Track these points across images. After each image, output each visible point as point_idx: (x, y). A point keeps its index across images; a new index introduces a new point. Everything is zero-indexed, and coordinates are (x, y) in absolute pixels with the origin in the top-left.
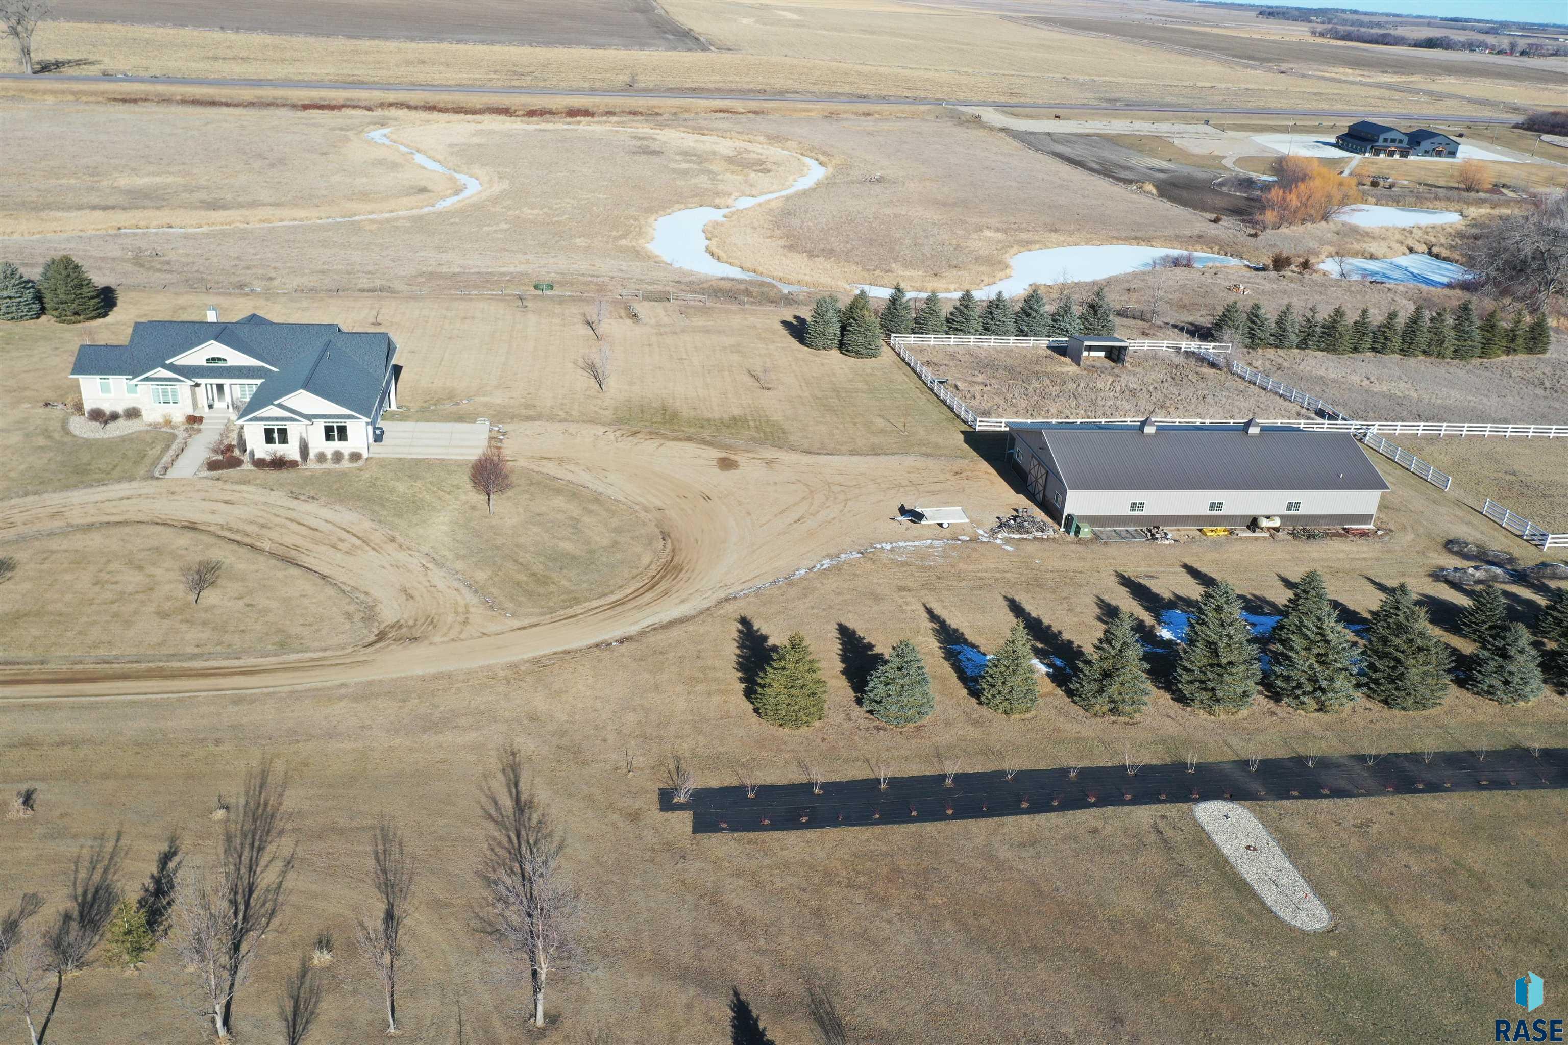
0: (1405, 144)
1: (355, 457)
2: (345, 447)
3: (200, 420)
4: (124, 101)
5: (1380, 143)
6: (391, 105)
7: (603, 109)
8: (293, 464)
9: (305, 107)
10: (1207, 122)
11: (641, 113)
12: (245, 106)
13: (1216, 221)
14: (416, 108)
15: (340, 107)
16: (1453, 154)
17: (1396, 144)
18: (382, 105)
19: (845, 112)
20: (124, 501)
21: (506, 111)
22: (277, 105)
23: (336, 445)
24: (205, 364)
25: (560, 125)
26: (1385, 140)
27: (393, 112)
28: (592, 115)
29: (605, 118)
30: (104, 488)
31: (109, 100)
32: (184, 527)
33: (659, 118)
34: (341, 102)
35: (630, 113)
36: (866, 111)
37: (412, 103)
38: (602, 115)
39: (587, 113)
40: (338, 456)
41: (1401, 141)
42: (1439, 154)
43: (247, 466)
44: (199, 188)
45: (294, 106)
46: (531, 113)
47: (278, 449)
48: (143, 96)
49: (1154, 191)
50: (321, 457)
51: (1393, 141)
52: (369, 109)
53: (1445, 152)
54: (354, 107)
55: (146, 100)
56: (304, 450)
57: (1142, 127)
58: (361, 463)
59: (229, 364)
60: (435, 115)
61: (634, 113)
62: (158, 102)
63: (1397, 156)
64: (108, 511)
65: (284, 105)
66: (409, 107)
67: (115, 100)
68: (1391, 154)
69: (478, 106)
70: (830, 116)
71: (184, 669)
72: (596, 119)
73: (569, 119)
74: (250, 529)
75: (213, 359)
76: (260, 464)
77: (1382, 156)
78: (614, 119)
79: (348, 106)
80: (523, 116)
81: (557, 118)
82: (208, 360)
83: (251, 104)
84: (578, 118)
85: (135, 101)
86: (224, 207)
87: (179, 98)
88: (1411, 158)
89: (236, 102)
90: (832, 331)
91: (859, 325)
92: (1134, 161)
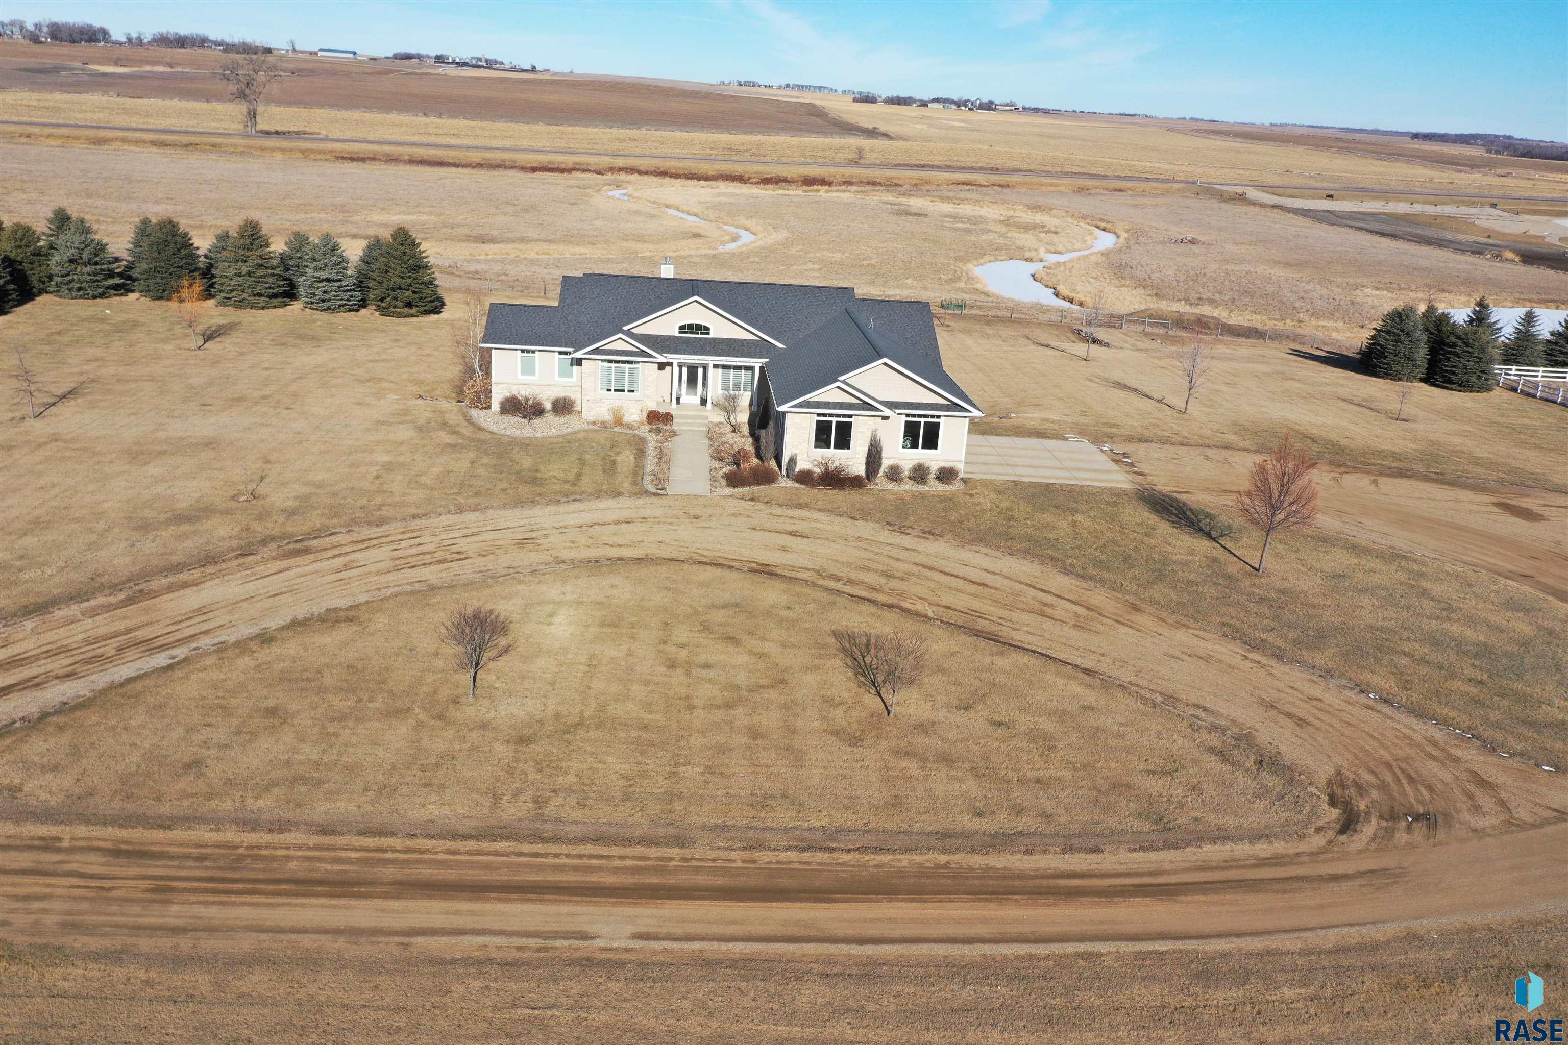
1: (946, 475)
2: (933, 459)
3: (667, 418)
4: (352, 159)
6: (620, 170)
7: (839, 179)
8: (855, 482)
9: (534, 170)
10: (1493, 206)
11: (880, 184)
12: (474, 167)
14: (647, 173)
15: (570, 171)
18: (612, 170)
19: (1096, 188)
20: (624, 526)
21: (740, 179)
22: (506, 167)
23: (921, 455)
24: (677, 334)
25: (797, 192)
27: (623, 176)
28: (830, 184)
29: (843, 187)
30: (578, 504)
31: (337, 158)
32: (752, 571)
33: (900, 189)
34: (570, 166)
35: (868, 183)
36: (1117, 187)
37: (642, 168)
38: (840, 185)
39: (823, 182)
40: (920, 474)
43: (784, 483)
44: (460, 225)
45: (523, 169)
46: (766, 181)
47: (834, 456)
48: (371, 156)
49: (1518, 260)
50: (894, 474)
52: (599, 173)
54: (584, 171)
55: (374, 159)
56: (874, 456)
57: (1449, 210)
58: (956, 487)
59: (712, 335)
60: (667, 180)
61: (874, 184)
62: (386, 161)
64: (610, 540)
65: (512, 167)
66: (640, 172)
67: (343, 158)
69: (711, 173)
70: (1081, 190)
71: (1006, 875)
72: (834, 188)
73: (805, 188)
74: (870, 578)
75: (690, 326)
76: (805, 478)
78: (854, 188)
79: (578, 170)
80: (758, 183)
81: (794, 186)
82: (682, 329)
83: (479, 166)
84: (815, 187)
85: (363, 160)
86: (493, 241)
87: (406, 157)
89: (464, 162)
90: (1422, 353)
91: (1467, 345)
92: (1449, 236)
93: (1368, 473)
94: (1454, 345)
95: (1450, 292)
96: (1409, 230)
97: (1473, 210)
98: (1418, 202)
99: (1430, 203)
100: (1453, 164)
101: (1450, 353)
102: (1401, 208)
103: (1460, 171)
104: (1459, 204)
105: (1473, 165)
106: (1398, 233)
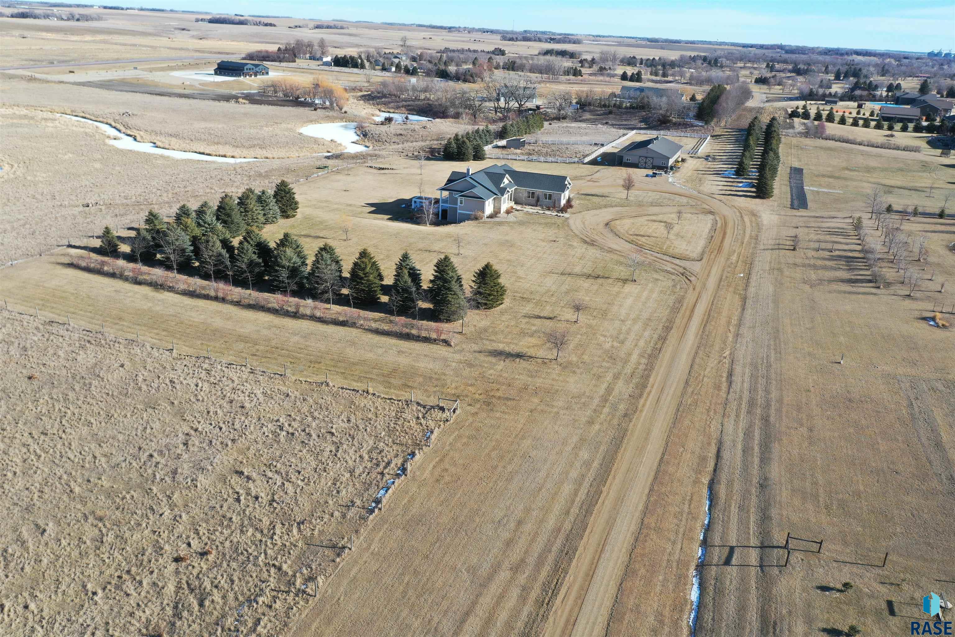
5: (245, 71)
10: (136, 68)
16: (267, 73)
17: (252, 71)
49: (247, 102)
51: (250, 69)
63: (253, 77)
77: (247, 77)
88: (258, 77)
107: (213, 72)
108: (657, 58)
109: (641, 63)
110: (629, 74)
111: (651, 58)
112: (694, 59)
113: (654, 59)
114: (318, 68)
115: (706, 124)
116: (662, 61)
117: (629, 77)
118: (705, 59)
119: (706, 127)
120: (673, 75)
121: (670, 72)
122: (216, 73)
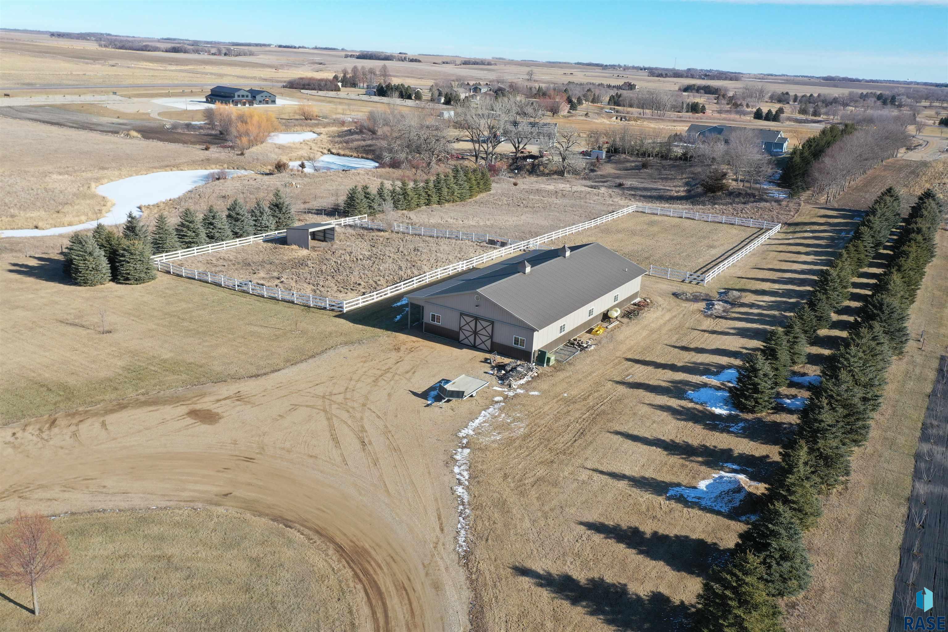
0: (250, 98)
5: (236, 98)
10: (115, 93)
13: (207, 149)
16: (274, 102)
17: (245, 98)
26: (239, 96)
41: (247, 96)
42: (267, 103)
49: (139, 136)
51: (243, 96)
53: (270, 101)
57: (88, 98)
63: (247, 105)
68: (244, 104)
77: (239, 105)
88: (255, 105)
90: (105, 265)
91: (132, 254)
92: (95, 120)
93: (96, 414)
94: (123, 256)
95: (107, 169)
96: (68, 117)
97: (104, 98)
98: (68, 94)
99: (75, 94)
100: (82, 58)
101: (124, 261)
102: (57, 99)
103: (87, 63)
104: (94, 92)
105: (94, 58)
106: (61, 121)
107: (205, 100)
108: (815, 95)
109: (795, 101)
110: (765, 110)
111: (808, 95)
112: (864, 97)
113: (811, 95)
114: (357, 97)
115: (791, 196)
116: (822, 98)
117: (764, 115)
118: (879, 97)
119: (784, 203)
120: (826, 114)
121: (823, 110)
122: (207, 102)
